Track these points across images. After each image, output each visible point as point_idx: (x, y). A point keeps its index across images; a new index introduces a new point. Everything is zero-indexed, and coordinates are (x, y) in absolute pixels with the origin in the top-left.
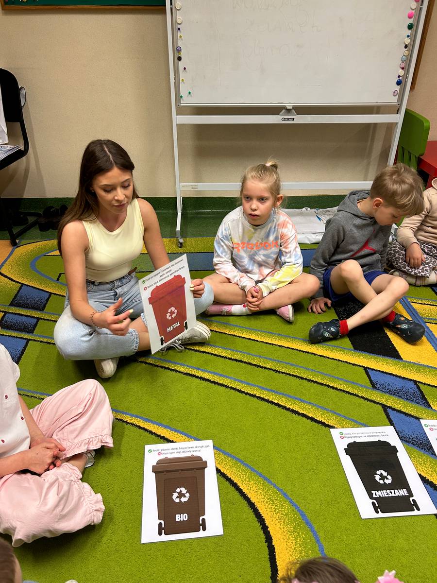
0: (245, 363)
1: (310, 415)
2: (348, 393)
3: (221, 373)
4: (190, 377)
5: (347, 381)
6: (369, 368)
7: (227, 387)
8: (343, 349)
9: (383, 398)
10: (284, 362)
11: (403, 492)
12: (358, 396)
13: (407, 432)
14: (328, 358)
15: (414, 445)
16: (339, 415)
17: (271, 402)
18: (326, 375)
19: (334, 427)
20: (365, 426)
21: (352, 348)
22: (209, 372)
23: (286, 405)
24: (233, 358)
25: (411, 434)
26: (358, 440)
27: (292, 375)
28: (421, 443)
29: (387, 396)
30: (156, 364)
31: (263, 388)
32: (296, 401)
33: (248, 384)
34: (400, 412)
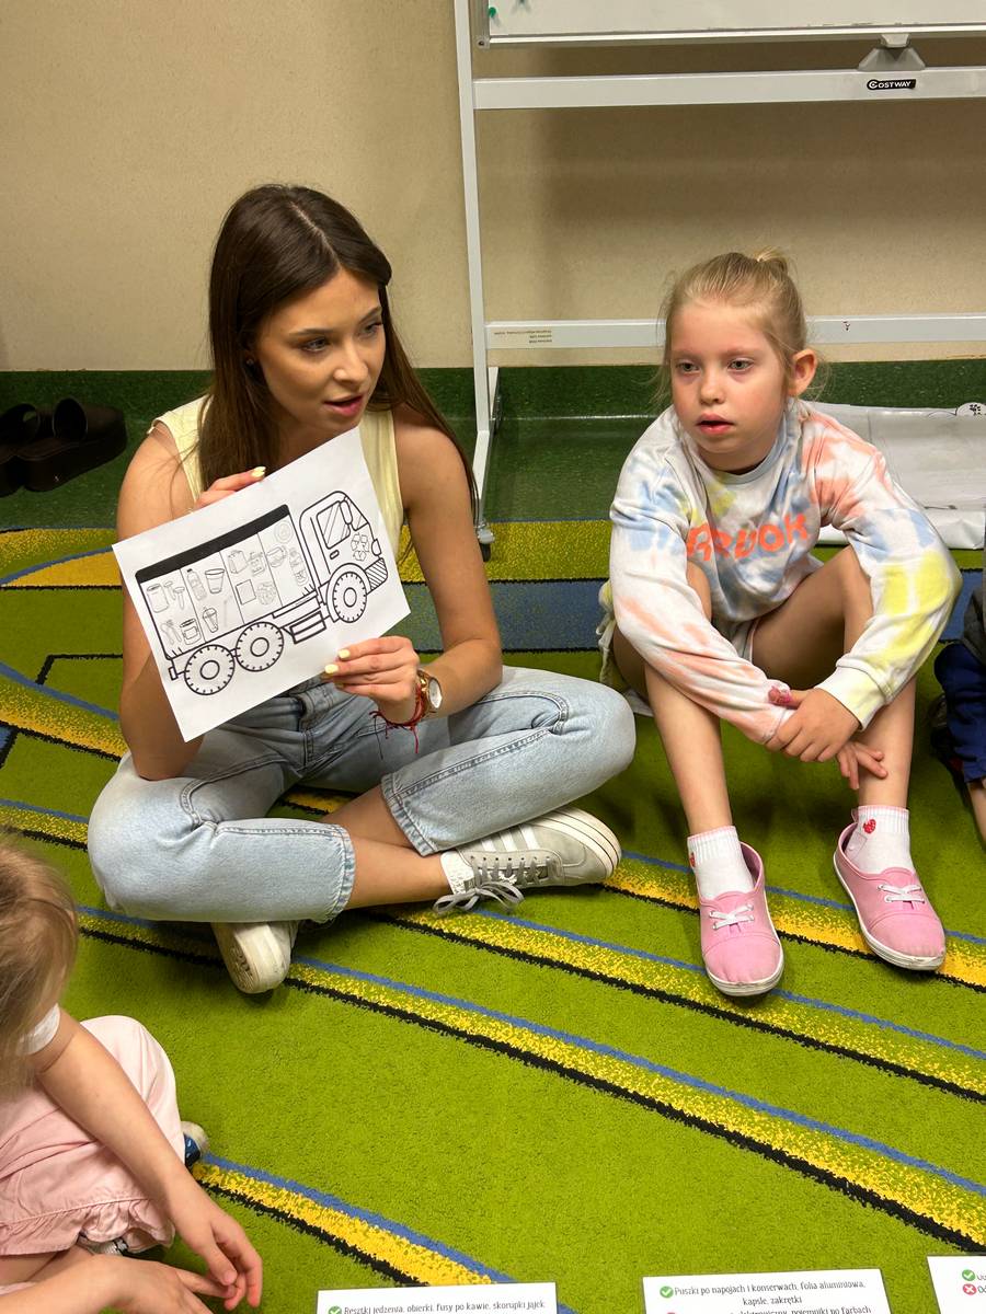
1: (919, 1209)
3: (603, 1040)
4: (490, 1053)
7: (619, 1092)
17: (779, 1157)
22: (559, 1035)
23: (831, 1170)
24: (648, 986)
27: (865, 1059)
30: (372, 999)
31: (752, 1104)
32: (868, 1154)
33: (698, 1084)
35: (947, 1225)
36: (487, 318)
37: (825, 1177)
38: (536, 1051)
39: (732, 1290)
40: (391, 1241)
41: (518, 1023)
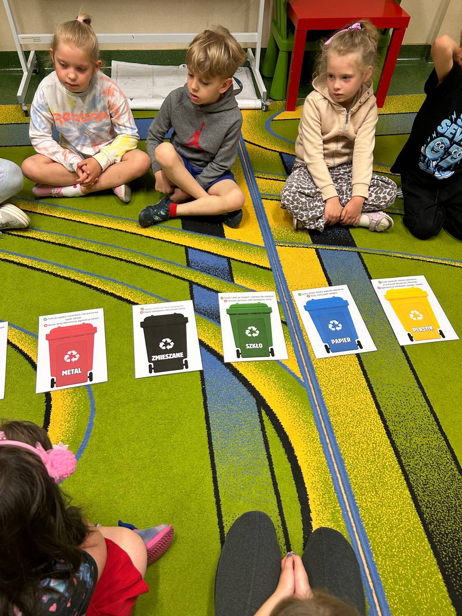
1: (118, 294)
2: (162, 272)
3: (41, 258)
4: (8, 263)
5: (164, 261)
6: (189, 247)
7: (43, 271)
8: (172, 230)
9: (193, 276)
10: (107, 245)
11: (180, 355)
12: (169, 274)
13: (204, 304)
14: (154, 238)
15: (204, 315)
16: (146, 292)
17: (84, 284)
18: (147, 255)
19: (137, 304)
20: (168, 301)
21: (181, 227)
22: (29, 257)
23: (97, 286)
24: (57, 242)
25: (206, 306)
26: (155, 314)
27: (113, 257)
29: (197, 273)
31: (80, 271)
32: (108, 282)
33: (66, 267)
34: (204, 287)
35: (125, 298)
36: (18, 33)
37: (95, 288)
38: (21, 262)
39: (64, 317)
41: (17, 255)
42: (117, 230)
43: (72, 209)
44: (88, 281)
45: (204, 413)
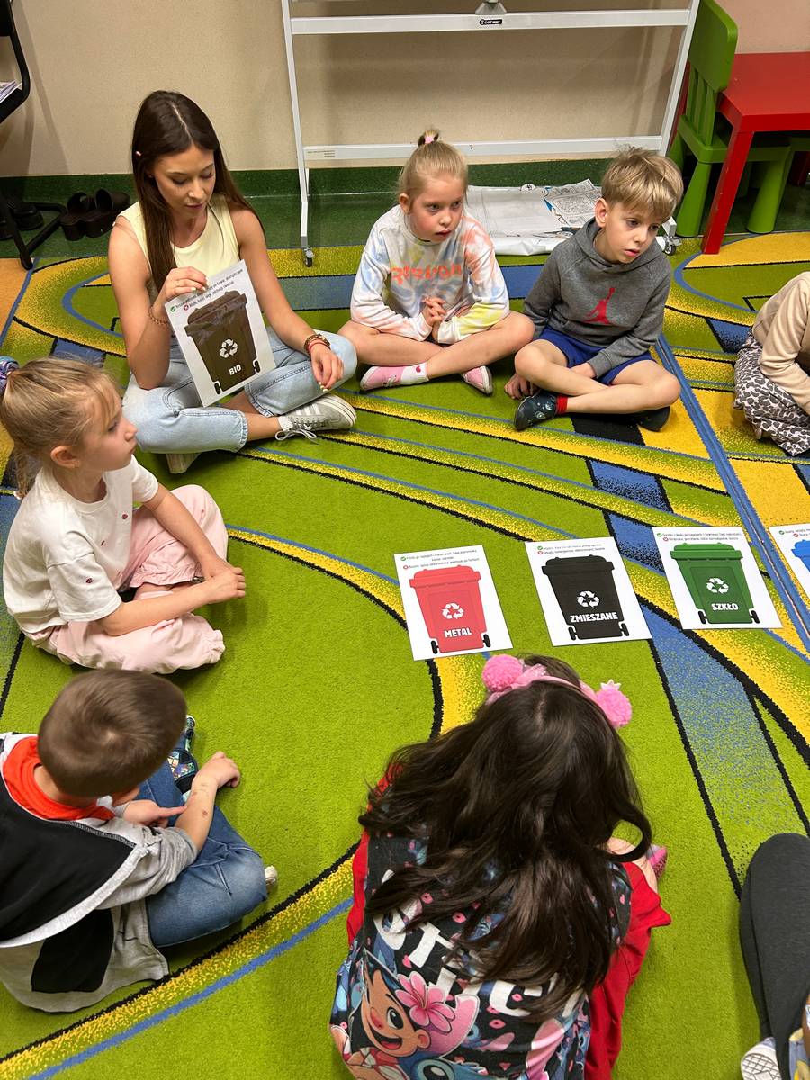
0: (412, 457)
1: (500, 526)
2: (558, 495)
3: (377, 472)
4: (332, 479)
5: (557, 479)
6: (593, 460)
7: (384, 491)
8: (559, 433)
9: (607, 501)
10: (469, 455)
11: (612, 616)
12: (570, 498)
13: (633, 544)
14: (535, 446)
15: (637, 559)
16: (541, 524)
17: (447, 511)
18: (530, 470)
19: (530, 540)
20: (575, 538)
21: (573, 430)
22: (359, 472)
24: (394, 451)
25: (636, 546)
26: (562, 556)
27: (480, 473)
28: (647, 558)
29: (612, 497)
30: (280, 461)
31: (437, 492)
32: (481, 508)
33: (415, 487)
34: (627, 518)
36: (304, 145)
37: (465, 517)
38: (350, 478)
39: (428, 556)
40: (299, 550)
41: (342, 467)
42: (477, 433)
43: (406, 403)
44: (452, 506)
45: (667, 701)
